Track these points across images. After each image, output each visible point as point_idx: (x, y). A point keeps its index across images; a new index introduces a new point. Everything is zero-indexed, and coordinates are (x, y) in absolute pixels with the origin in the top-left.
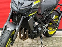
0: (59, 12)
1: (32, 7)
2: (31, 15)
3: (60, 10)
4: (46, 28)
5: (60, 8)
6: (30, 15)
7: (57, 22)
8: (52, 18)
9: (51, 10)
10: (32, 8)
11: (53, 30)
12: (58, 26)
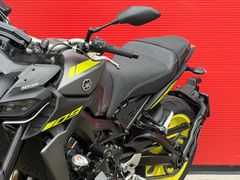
0: (193, 97)
1: (56, 93)
2: (55, 123)
3: (197, 89)
4: (133, 172)
5: (199, 81)
6: (48, 126)
7: (186, 140)
8: (161, 129)
9: (153, 95)
10: (58, 95)
11: (167, 175)
12: (188, 156)
